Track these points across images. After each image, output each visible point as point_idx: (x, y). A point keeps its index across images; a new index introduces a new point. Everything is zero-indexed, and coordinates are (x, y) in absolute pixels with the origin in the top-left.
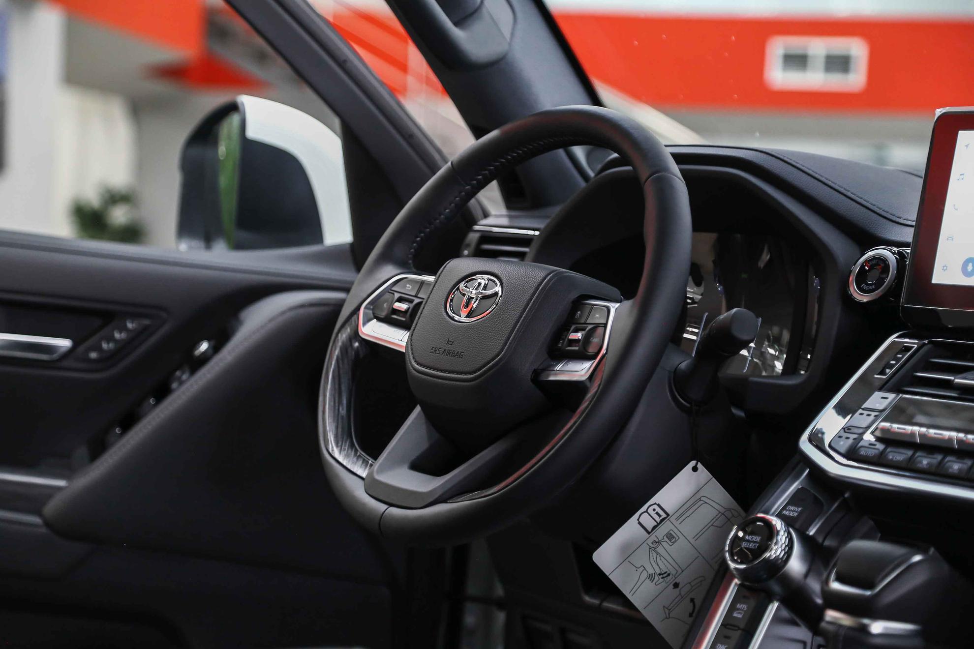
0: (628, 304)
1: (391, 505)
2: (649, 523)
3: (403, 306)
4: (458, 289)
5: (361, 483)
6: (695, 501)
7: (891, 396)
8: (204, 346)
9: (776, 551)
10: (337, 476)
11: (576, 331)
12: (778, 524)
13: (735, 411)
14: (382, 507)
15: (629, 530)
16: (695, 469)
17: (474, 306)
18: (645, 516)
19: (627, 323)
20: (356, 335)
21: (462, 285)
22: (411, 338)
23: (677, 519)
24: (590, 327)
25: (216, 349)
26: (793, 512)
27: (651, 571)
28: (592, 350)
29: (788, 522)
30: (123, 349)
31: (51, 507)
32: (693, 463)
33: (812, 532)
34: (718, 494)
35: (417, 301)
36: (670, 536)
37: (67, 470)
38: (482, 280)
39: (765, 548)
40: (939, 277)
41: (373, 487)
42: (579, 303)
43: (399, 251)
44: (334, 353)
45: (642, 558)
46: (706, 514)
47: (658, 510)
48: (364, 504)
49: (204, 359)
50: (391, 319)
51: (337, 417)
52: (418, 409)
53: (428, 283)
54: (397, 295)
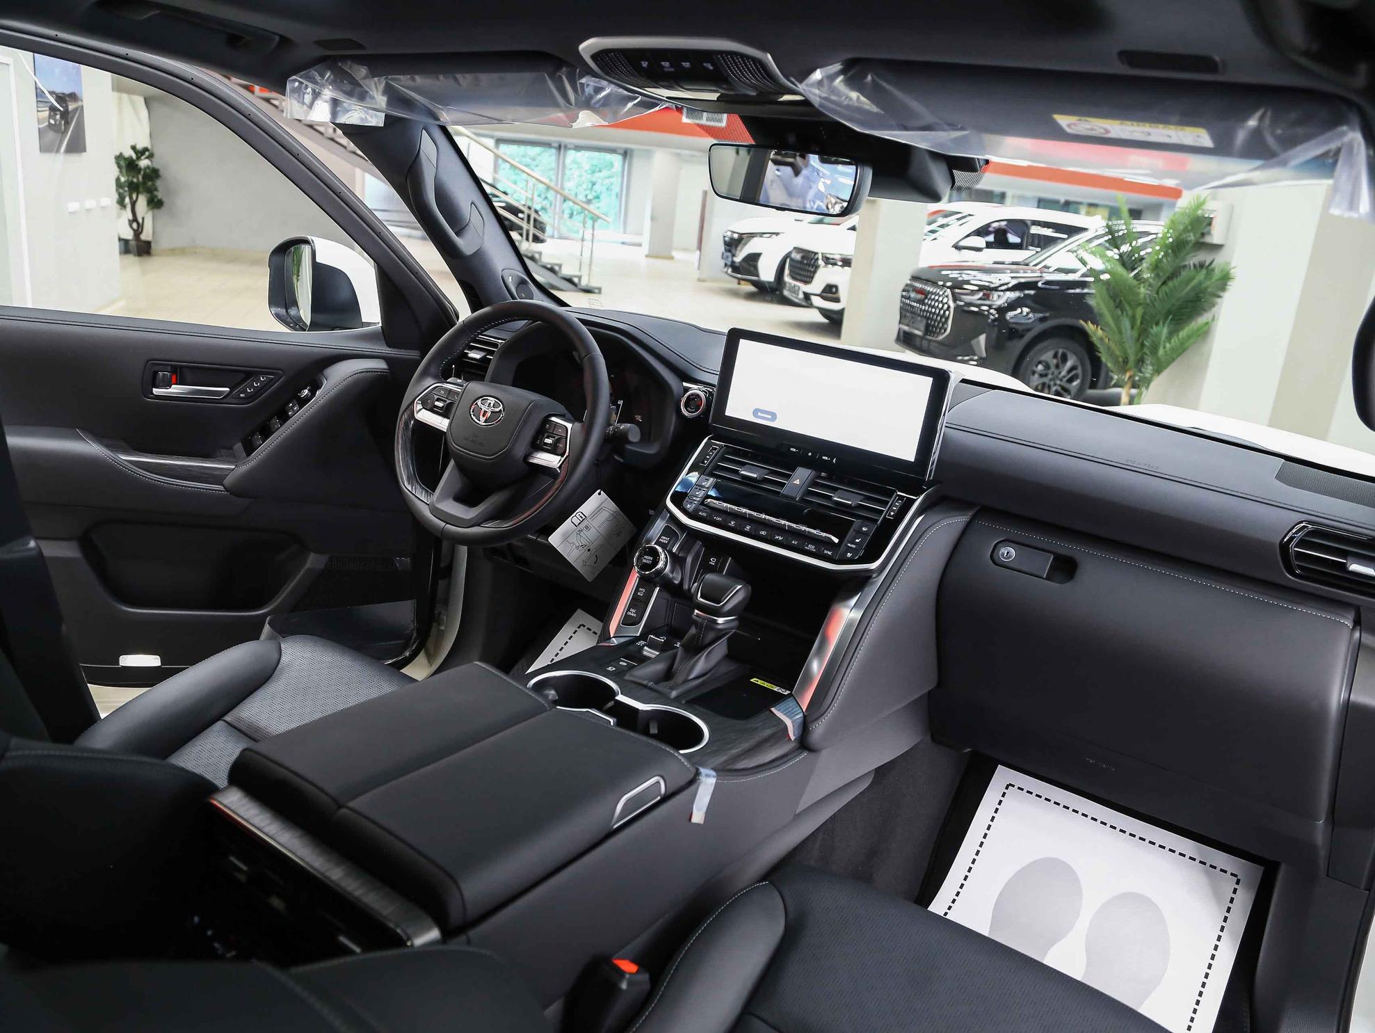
0: (578, 425)
1: (447, 523)
2: (577, 522)
3: (440, 404)
4: (477, 404)
5: (427, 506)
6: (599, 510)
7: (711, 480)
8: (306, 392)
9: (660, 565)
10: (411, 500)
11: (548, 438)
12: (660, 549)
13: (616, 457)
14: (444, 524)
15: (567, 525)
16: (599, 494)
17: (489, 415)
18: (574, 518)
19: (579, 439)
20: (412, 416)
21: (479, 402)
22: (450, 424)
23: (590, 519)
24: (557, 437)
25: (313, 393)
26: (665, 540)
27: (577, 545)
28: (560, 451)
29: (664, 546)
30: (259, 392)
31: (227, 481)
32: (599, 491)
33: (674, 550)
34: (611, 505)
35: (448, 401)
36: (587, 527)
37: (233, 458)
38: (492, 401)
39: (655, 562)
40: (730, 412)
41: (435, 511)
42: (546, 420)
43: (433, 370)
44: (400, 425)
45: (573, 539)
46: (605, 515)
47: (581, 515)
48: (431, 521)
49: (307, 400)
50: (433, 409)
51: (407, 466)
52: (452, 463)
53: (457, 393)
54: (436, 397)
